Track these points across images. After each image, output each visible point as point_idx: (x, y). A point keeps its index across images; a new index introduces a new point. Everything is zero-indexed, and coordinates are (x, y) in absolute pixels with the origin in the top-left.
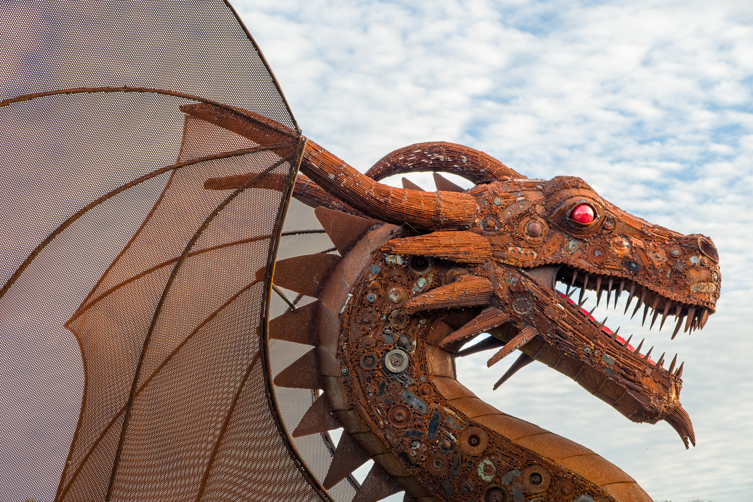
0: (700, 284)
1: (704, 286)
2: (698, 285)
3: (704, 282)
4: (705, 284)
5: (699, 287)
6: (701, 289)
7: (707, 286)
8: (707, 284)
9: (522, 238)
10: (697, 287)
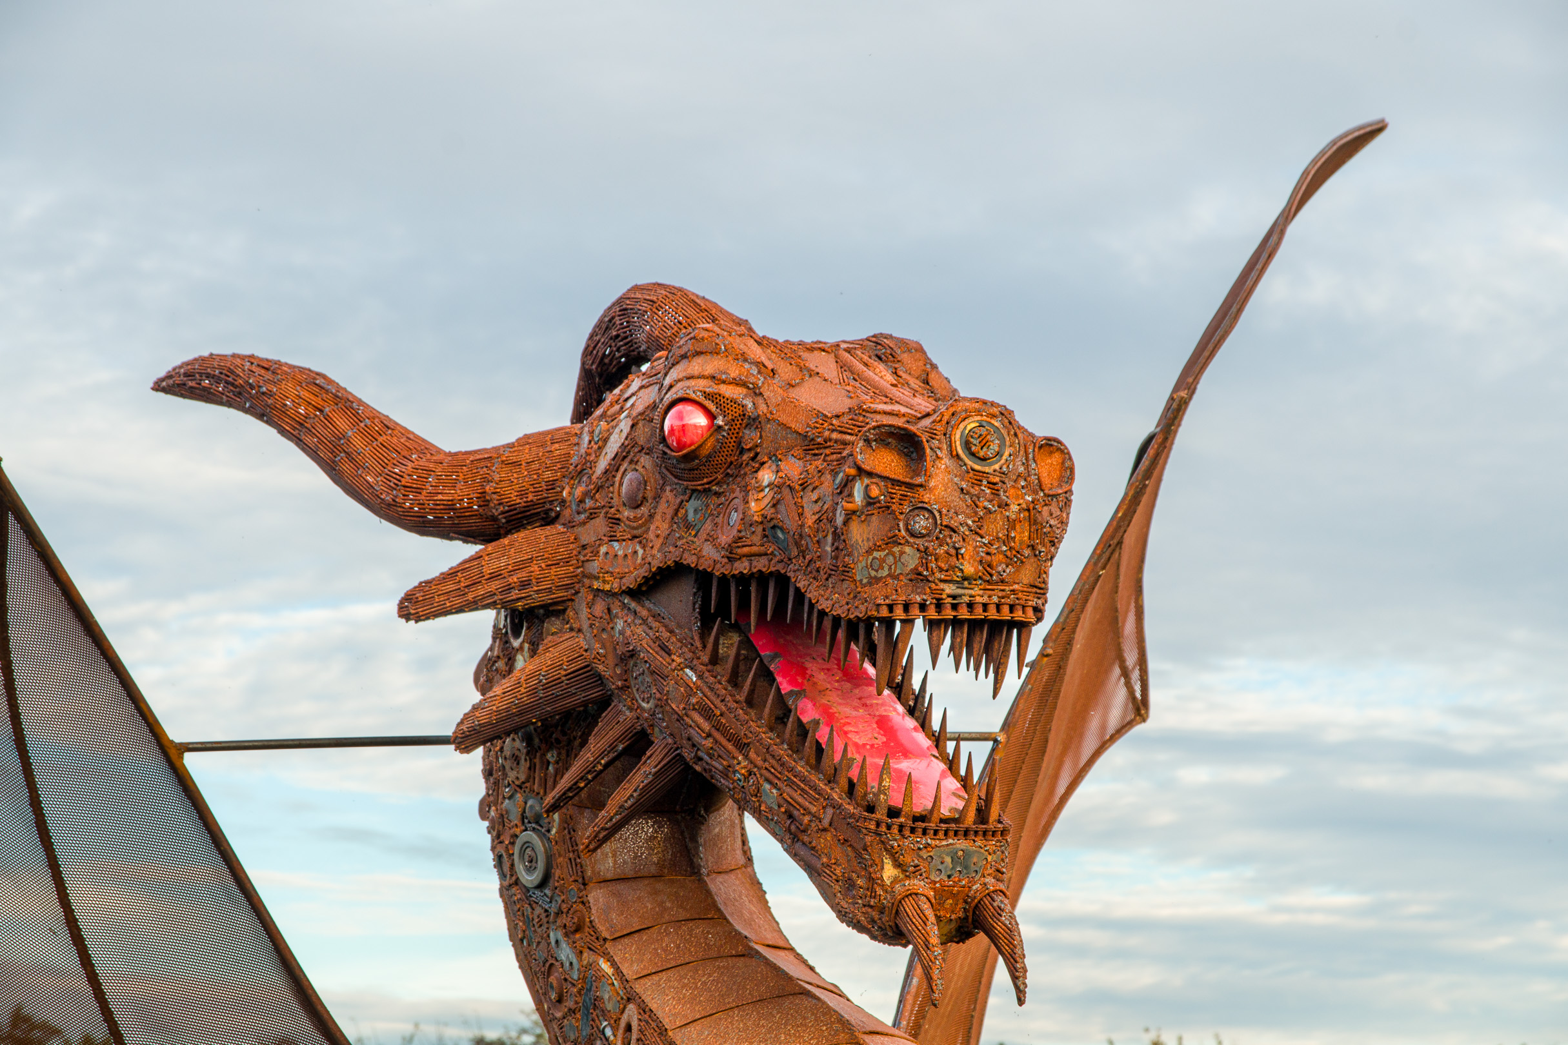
0: (871, 557)
1: (883, 560)
2: (867, 560)
3: (878, 548)
4: (883, 554)
5: (871, 566)
6: (877, 571)
7: (891, 558)
8: (888, 554)
9: (617, 516)
10: (867, 567)
